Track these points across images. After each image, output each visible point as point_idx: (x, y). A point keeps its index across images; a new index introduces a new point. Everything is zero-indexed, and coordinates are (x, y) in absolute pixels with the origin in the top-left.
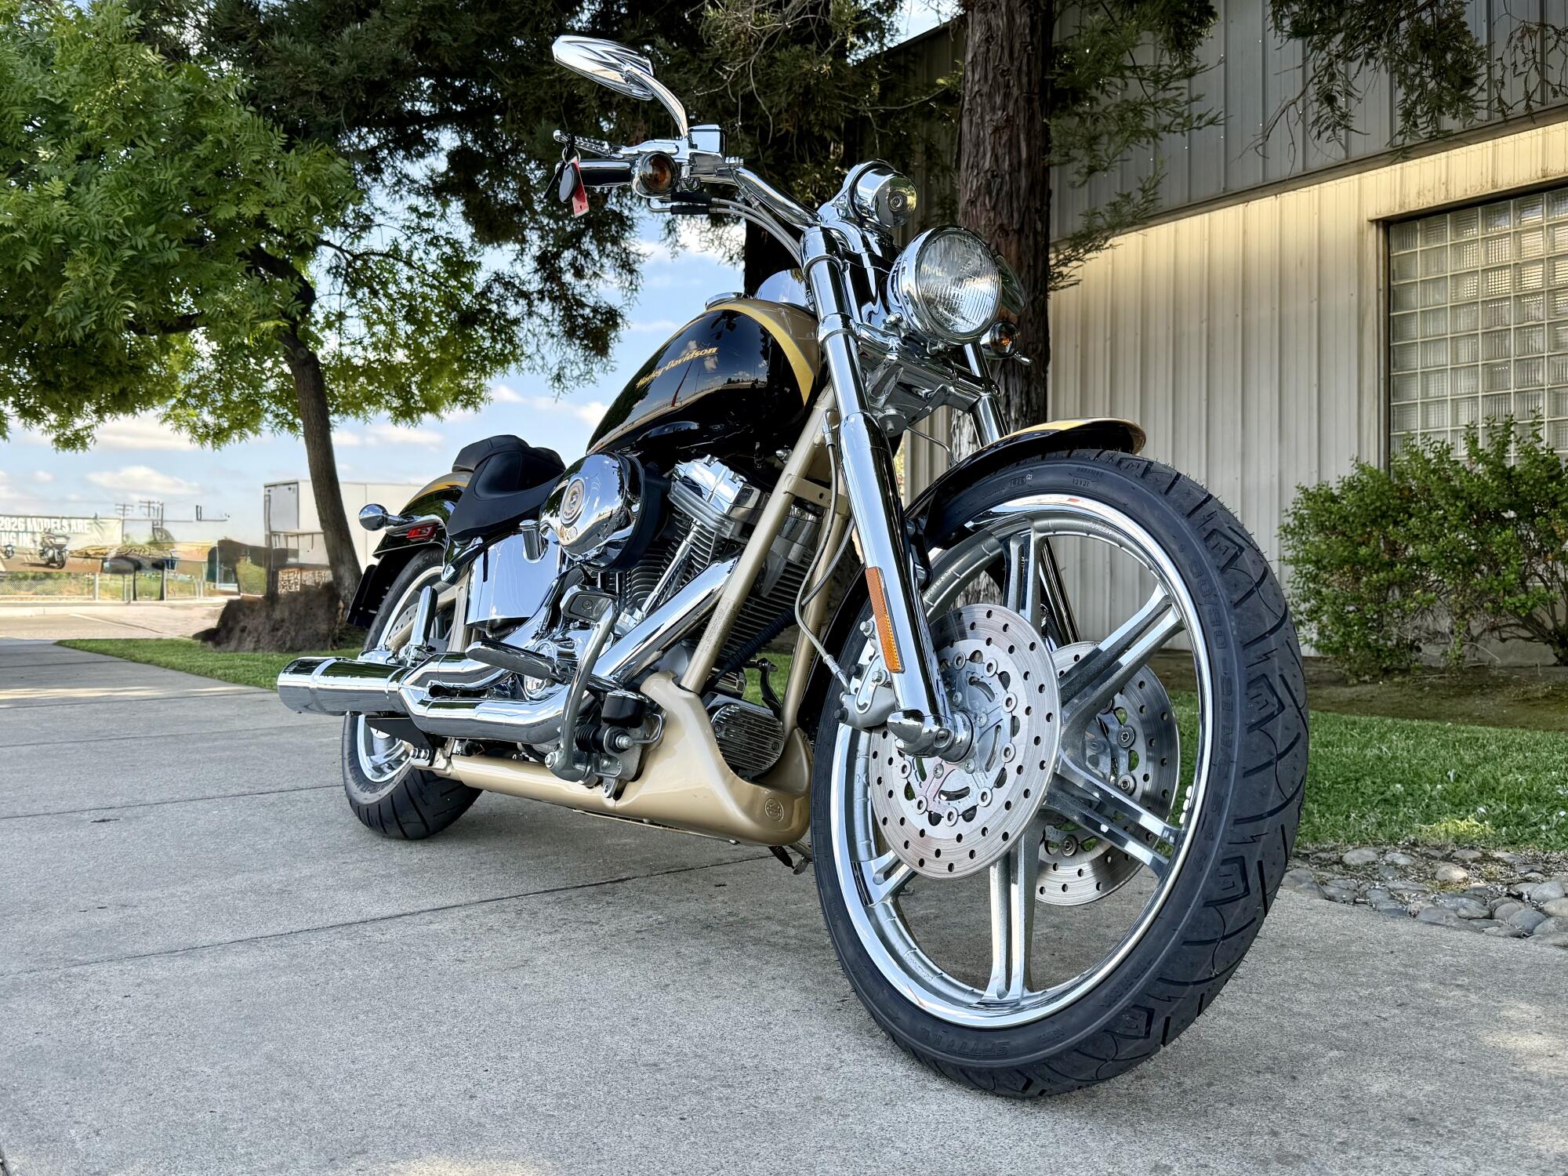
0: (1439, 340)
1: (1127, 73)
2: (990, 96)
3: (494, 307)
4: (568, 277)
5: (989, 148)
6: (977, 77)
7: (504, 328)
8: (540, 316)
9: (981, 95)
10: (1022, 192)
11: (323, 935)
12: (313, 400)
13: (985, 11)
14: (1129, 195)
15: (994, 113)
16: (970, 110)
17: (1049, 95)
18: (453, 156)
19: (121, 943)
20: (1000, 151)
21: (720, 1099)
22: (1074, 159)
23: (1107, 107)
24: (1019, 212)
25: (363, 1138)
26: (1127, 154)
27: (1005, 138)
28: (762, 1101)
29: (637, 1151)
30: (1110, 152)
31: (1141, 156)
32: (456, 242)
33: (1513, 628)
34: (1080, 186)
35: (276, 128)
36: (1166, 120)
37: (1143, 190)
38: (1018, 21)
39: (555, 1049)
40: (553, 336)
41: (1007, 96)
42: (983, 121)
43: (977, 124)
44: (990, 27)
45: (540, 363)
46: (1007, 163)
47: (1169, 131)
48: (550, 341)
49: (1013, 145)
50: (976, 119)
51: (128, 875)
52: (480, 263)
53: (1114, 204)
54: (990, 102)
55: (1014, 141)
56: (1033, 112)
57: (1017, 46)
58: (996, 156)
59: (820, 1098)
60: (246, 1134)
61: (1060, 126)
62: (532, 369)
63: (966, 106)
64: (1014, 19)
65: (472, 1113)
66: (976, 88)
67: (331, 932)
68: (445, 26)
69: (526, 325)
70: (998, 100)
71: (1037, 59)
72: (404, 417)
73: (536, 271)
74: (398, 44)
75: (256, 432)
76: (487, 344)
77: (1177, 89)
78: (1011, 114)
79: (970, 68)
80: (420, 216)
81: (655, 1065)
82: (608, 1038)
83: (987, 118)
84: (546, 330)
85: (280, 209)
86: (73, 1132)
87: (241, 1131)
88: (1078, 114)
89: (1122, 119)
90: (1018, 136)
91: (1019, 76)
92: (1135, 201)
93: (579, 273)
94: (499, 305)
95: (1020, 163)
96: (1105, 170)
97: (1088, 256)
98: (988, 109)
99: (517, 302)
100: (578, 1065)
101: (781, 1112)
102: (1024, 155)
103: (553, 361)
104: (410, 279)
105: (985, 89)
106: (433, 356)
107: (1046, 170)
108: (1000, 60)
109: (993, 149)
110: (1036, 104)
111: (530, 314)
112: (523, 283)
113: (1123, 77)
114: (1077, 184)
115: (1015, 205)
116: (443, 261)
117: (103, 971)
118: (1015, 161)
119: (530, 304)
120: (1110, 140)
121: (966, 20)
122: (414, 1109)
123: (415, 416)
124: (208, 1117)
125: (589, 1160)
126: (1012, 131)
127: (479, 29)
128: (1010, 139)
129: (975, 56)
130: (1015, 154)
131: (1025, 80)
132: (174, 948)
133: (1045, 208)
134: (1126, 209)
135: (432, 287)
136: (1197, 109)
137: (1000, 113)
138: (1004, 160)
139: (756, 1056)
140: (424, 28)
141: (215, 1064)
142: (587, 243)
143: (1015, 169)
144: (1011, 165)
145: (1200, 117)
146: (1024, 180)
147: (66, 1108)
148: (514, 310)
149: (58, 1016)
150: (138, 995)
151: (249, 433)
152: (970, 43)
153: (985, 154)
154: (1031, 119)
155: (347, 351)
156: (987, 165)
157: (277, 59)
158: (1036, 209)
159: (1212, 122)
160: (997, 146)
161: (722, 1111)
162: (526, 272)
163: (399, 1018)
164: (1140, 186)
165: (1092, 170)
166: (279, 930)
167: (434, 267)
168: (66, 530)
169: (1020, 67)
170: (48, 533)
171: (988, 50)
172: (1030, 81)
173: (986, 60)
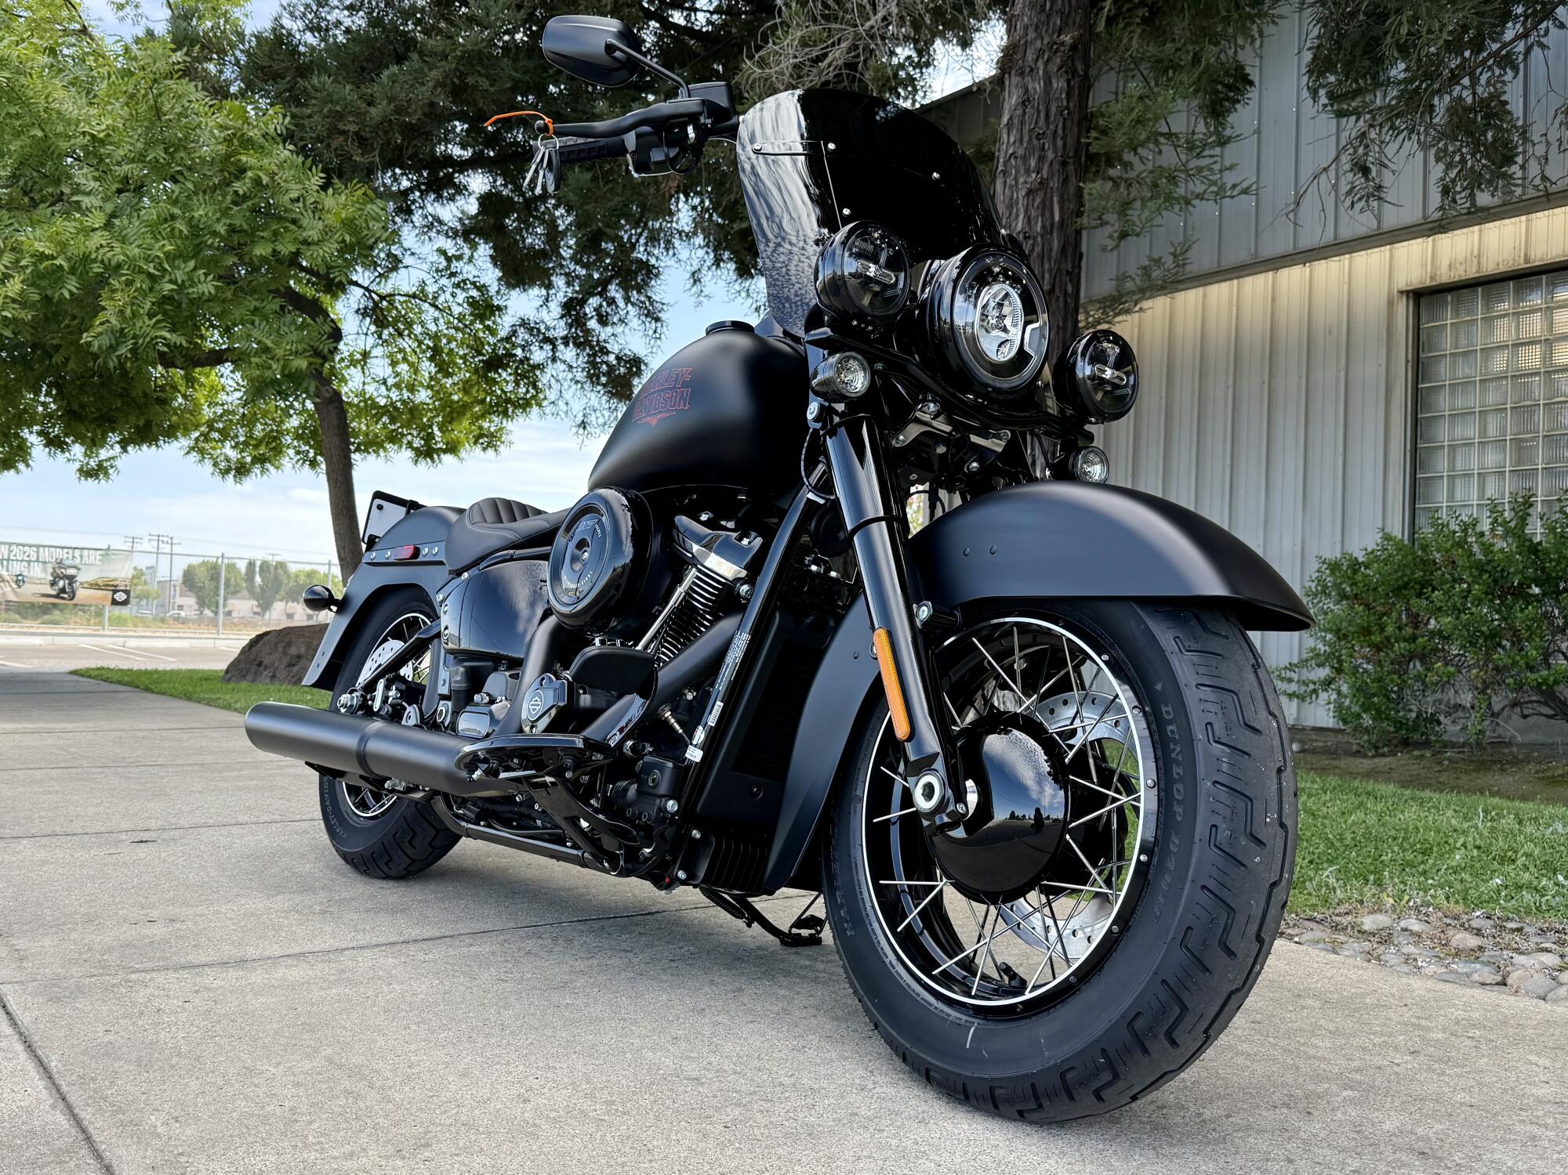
0: (1468, 413)
1: (1162, 140)
2: (1025, 158)
3: (519, 352)
4: (593, 324)
5: (1022, 210)
6: (1012, 139)
7: (528, 373)
8: (565, 362)
9: (1016, 158)
10: (1054, 254)
11: (368, 953)
12: (336, 438)
13: (1022, 74)
14: (1160, 258)
15: (1028, 176)
16: (1004, 172)
17: (1083, 159)
18: (485, 200)
19: (175, 953)
20: (1033, 213)
21: (760, 1111)
22: (1107, 223)
23: (1140, 173)
24: (1051, 274)
25: (426, 1133)
26: (1158, 220)
27: (1038, 200)
28: (801, 1115)
29: (685, 1154)
30: (1143, 217)
31: (1172, 221)
32: (484, 286)
33: (1535, 705)
34: (1112, 250)
35: (314, 168)
36: (1200, 188)
37: (1175, 255)
38: (1055, 85)
39: (601, 1062)
40: (577, 382)
41: (1041, 159)
42: (1017, 183)
43: (1011, 186)
44: (1027, 90)
45: (564, 408)
46: (1040, 224)
47: (1202, 199)
48: (574, 387)
49: (1045, 208)
50: (1010, 181)
51: (172, 893)
52: (506, 307)
53: (1145, 268)
54: (1024, 164)
55: (1047, 203)
56: (1067, 176)
57: (1053, 109)
58: (1029, 218)
59: (856, 1114)
60: (315, 1126)
61: (1094, 189)
62: (556, 414)
63: (1000, 168)
64: (1051, 82)
65: (526, 1115)
66: (1011, 151)
67: (376, 950)
68: (483, 71)
69: (550, 370)
70: (1033, 163)
71: (1073, 123)
72: (425, 458)
73: (561, 318)
74: (435, 87)
75: (277, 468)
76: (510, 387)
77: (1211, 156)
78: (1045, 176)
79: (1005, 131)
80: (449, 259)
81: (697, 1079)
82: (650, 1054)
83: (1021, 180)
84: (570, 376)
85: (316, 248)
86: (153, 1118)
87: (310, 1123)
88: (1111, 179)
89: (1155, 185)
90: (1052, 198)
91: (1054, 138)
92: (1166, 266)
93: (603, 320)
94: (523, 350)
95: (1052, 226)
96: (1138, 235)
97: (1117, 319)
98: (1022, 171)
99: (541, 348)
100: (624, 1076)
101: (819, 1125)
102: (1057, 218)
103: (577, 406)
104: (436, 320)
105: (1020, 152)
106: (455, 398)
107: (1078, 233)
108: (1036, 123)
109: (1026, 211)
110: (1071, 167)
111: (554, 360)
112: (548, 329)
113: (1157, 143)
114: (1109, 248)
115: (1046, 266)
116: (470, 304)
117: (160, 978)
118: (1048, 224)
119: (554, 349)
120: (1144, 206)
121: (1003, 83)
122: (472, 1109)
123: (435, 456)
124: (278, 1110)
125: (640, 1159)
126: (1046, 193)
127: (517, 75)
128: (1043, 201)
129: (1011, 118)
130: (1047, 215)
131: (1060, 143)
132: (226, 960)
133: (1076, 271)
134: (1156, 273)
135: (457, 329)
136: (1230, 179)
137: (1034, 175)
138: (1037, 223)
139: (792, 1075)
140: (462, 73)
141: (279, 1064)
142: (614, 291)
143: (1047, 232)
144: (1043, 227)
145: (1234, 186)
146: (1056, 242)
147: (144, 1097)
148: (538, 355)
149: (124, 1017)
150: (197, 1000)
151: (271, 468)
152: (1006, 106)
153: (1017, 216)
154: (1065, 181)
155: (371, 389)
156: (1019, 227)
157: (316, 98)
158: (1067, 271)
159: (1245, 191)
160: (1030, 207)
161: (764, 1121)
162: (552, 318)
163: (450, 1029)
164: (1172, 250)
165: (1124, 235)
166: (326, 947)
167: (460, 309)
168: (77, 561)
169: (1056, 132)
170: (60, 563)
171: (1024, 113)
172: (1065, 145)
173: (1022, 123)
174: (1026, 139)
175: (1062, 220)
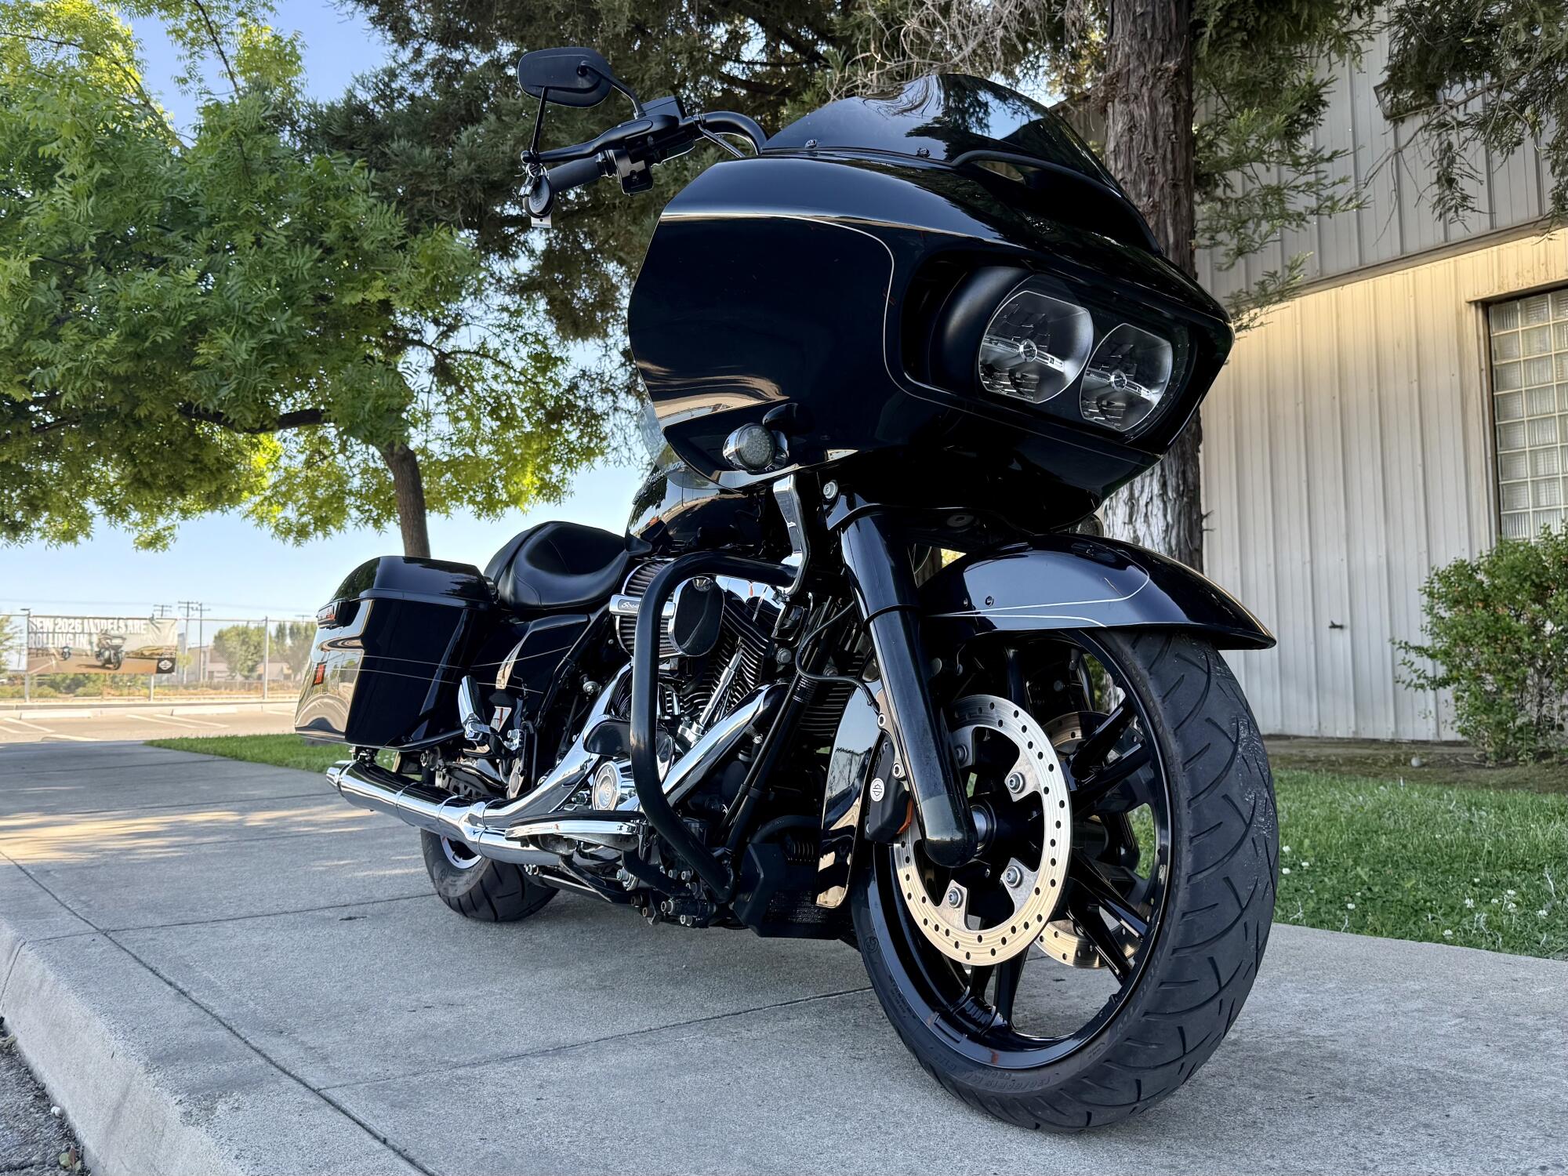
2: (1135, 183)
3: (581, 403)
6: (1120, 166)
7: (591, 422)
9: (1126, 183)
13: (1126, 101)
15: (1140, 200)
22: (1221, 243)
23: (1249, 192)
27: (1152, 223)
34: (1227, 268)
37: (1290, 269)
38: (1161, 111)
41: (1152, 183)
44: (1133, 117)
49: (1160, 230)
52: (567, 359)
53: (1261, 283)
54: (1135, 189)
55: (1160, 226)
56: (1178, 199)
57: (1161, 135)
61: (1204, 209)
64: (1156, 108)
66: (1120, 176)
70: (1144, 187)
71: (1179, 147)
78: (1158, 199)
79: (1112, 157)
88: (1218, 199)
90: (1165, 221)
91: (1164, 162)
92: (1281, 280)
95: (1167, 247)
96: (1256, 251)
99: (603, 398)
102: (1171, 240)
105: (1129, 177)
107: (1192, 254)
108: (1144, 148)
110: (1182, 190)
111: (615, 409)
114: (1225, 266)
116: (532, 358)
118: (1163, 246)
119: (616, 399)
126: (1158, 217)
129: (1117, 145)
131: (1169, 167)
134: (1272, 288)
137: (1145, 199)
148: (600, 405)
151: (334, 531)
152: (1112, 133)
154: (1177, 204)
162: (614, 367)
165: (1241, 253)
167: (523, 364)
168: (122, 631)
169: (1165, 156)
170: (105, 634)
171: (1131, 139)
172: (1175, 169)
173: (1130, 149)
174: (1135, 164)
175: (1176, 242)
